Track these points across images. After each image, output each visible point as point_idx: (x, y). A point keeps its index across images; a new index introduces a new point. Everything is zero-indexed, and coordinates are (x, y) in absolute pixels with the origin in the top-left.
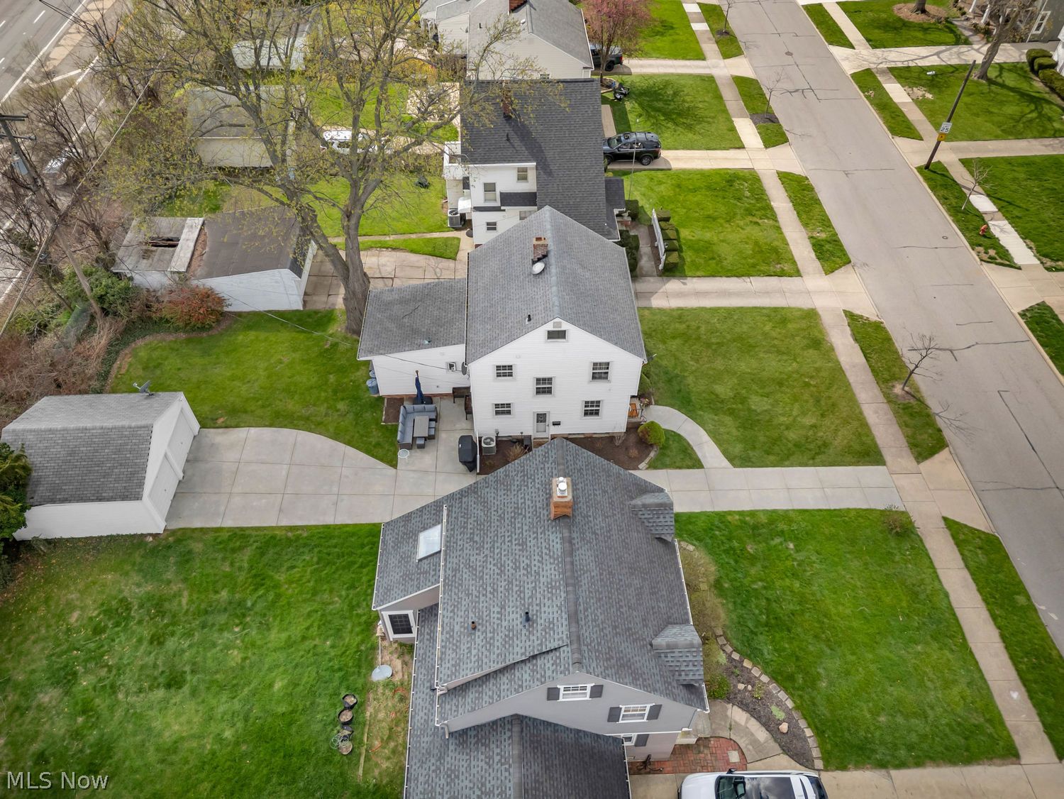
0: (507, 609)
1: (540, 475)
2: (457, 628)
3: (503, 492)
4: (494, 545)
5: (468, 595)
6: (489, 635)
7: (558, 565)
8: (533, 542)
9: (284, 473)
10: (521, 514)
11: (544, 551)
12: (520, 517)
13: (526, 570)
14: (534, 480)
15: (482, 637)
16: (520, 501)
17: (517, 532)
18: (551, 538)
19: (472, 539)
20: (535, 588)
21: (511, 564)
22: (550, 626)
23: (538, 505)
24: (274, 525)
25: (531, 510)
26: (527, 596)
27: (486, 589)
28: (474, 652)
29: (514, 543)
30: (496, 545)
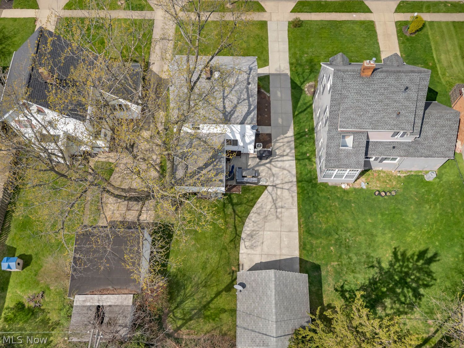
0: (397, 99)
1: (348, 81)
2: (395, 122)
3: (347, 100)
4: (368, 105)
5: (384, 117)
6: (404, 107)
7: (390, 75)
8: (376, 86)
9: (269, 233)
10: (361, 91)
11: (382, 81)
12: (362, 91)
13: (385, 90)
14: (348, 84)
15: (403, 111)
16: (355, 91)
17: (368, 93)
18: (377, 77)
19: (361, 116)
20: (394, 86)
21: (380, 97)
22: (411, 81)
23: (361, 82)
24: (298, 233)
25: (362, 86)
26: (396, 90)
27: (385, 109)
28: (407, 114)
29: (372, 95)
30: (369, 104)
